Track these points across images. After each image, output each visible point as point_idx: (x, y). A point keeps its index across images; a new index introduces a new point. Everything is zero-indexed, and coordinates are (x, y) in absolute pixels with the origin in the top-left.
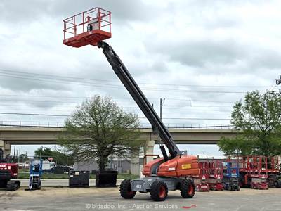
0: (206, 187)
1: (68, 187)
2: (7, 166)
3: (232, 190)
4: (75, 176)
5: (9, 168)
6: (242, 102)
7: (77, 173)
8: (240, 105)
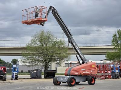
0: (104, 77)
1: (30, 78)
2: (2, 68)
3: (116, 78)
4: (34, 73)
5: (3, 69)
6: (116, 34)
7: (35, 72)
8: (116, 35)
